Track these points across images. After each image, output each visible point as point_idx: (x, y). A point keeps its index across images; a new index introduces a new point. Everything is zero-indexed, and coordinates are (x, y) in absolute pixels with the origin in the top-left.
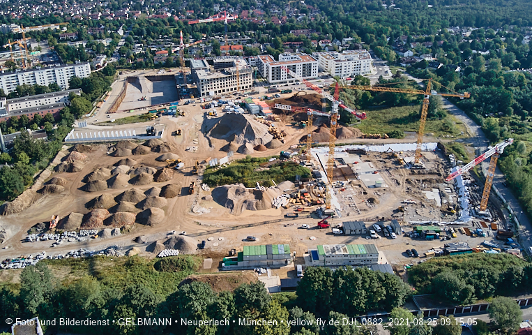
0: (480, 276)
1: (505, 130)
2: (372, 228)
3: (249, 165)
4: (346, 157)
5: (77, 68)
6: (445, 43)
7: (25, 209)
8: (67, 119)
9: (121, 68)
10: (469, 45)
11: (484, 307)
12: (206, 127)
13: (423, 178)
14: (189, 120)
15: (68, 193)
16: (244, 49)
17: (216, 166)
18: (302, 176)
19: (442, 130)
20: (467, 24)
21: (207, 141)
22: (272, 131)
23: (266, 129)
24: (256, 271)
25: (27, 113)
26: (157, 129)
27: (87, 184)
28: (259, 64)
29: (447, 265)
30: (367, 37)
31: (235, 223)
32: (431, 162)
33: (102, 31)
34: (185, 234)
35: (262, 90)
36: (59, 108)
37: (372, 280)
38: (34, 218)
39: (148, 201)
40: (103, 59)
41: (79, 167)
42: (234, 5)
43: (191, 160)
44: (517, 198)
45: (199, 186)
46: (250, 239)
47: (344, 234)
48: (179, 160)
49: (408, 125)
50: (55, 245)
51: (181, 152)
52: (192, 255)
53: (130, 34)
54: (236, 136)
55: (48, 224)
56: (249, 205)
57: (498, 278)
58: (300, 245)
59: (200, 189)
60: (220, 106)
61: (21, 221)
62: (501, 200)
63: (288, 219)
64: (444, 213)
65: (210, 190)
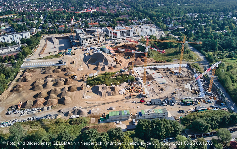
0: (212, 120)
1: (215, 57)
2: (164, 101)
3: (107, 76)
4: (149, 71)
5: (24, 34)
6: (186, 20)
7: (5, 99)
8: (21, 57)
9: (44, 34)
10: (197, 21)
11: (214, 133)
12: (86, 59)
13: (183, 79)
14: (77, 57)
15: (25, 91)
16: (99, 24)
17: (92, 77)
18: (131, 80)
19: (189, 58)
20: (195, 12)
21: (87, 66)
22: (116, 61)
23: (113, 60)
24: (115, 123)
25: (2, 55)
26: (63, 61)
27: (33, 87)
28: (107, 31)
29: (197, 116)
30: (153, 18)
31: (103, 102)
32: (185, 72)
33: (33, 17)
34: (81, 108)
35: (109, 42)
36: (17, 53)
37: (167, 124)
38: (10, 104)
39: (63, 93)
40: (35, 30)
41: (29, 79)
42: (92, 5)
43: (80, 75)
44: (223, 86)
45: (85, 86)
46: (111, 109)
47: (152, 105)
48: (75, 75)
49: (174, 56)
50: (21, 116)
51: (75, 71)
52: (86, 117)
53: (46, 18)
54: (100, 63)
55: (17, 106)
56: (109, 94)
57: (220, 120)
58: (133, 110)
59: (86, 87)
60: (91, 50)
61: (4, 105)
62: (217, 87)
63: (127, 99)
64: (193, 93)
65: (90, 87)
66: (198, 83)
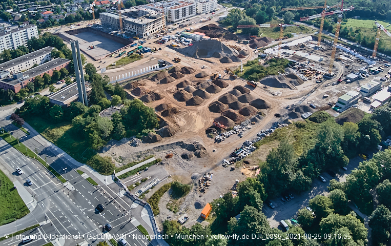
5: (29, 31)
36: (66, 63)
47: (352, 81)
56: (295, 83)
65: (258, 82)
66: (349, 53)
